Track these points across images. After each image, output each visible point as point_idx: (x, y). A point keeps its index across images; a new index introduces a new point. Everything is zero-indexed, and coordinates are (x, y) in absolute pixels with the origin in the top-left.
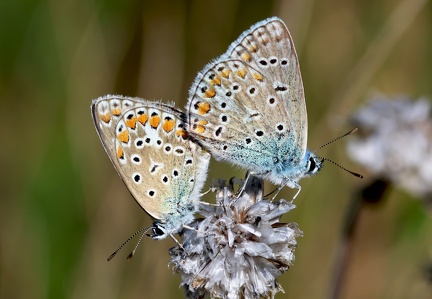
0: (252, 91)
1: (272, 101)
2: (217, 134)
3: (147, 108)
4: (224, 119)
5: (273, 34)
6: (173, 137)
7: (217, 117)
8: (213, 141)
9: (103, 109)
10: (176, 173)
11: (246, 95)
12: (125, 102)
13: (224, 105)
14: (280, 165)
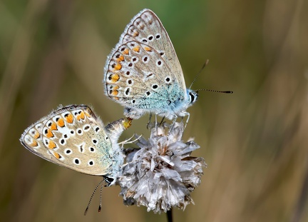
0: (146, 59)
1: (159, 63)
2: (127, 94)
3: (51, 119)
4: (130, 82)
5: (146, 20)
6: (77, 123)
7: (125, 82)
8: (124, 98)
9: (29, 140)
10: (95, 142)
11: (142, 63)
12: (36, 127)
13: (128, 73)
14: (172, 104)
